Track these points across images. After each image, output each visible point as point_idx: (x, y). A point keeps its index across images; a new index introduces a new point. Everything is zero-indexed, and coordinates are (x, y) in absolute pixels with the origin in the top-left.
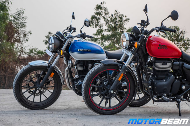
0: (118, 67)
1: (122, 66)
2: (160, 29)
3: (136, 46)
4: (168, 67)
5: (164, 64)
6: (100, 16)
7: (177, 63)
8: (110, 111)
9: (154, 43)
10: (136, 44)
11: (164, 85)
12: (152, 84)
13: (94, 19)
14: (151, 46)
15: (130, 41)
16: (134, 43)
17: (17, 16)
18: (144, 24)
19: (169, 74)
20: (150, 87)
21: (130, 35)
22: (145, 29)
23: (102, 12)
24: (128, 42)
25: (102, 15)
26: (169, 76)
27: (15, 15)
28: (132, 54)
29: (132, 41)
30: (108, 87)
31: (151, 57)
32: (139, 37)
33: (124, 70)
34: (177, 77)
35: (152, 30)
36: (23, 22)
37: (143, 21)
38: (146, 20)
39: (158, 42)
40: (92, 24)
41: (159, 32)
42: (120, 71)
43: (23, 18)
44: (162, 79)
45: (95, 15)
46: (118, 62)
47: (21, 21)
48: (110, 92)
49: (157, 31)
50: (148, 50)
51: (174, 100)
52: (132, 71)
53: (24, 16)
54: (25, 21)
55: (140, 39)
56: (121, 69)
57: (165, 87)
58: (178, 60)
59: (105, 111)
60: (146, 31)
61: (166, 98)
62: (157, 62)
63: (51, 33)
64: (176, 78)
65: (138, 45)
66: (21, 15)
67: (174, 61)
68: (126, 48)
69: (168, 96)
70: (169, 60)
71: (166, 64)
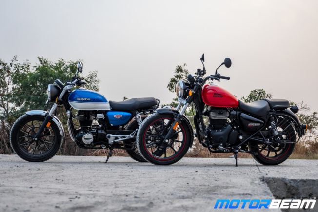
0: (173, 116)
1: (177, 115)
2: (214, 77)
3: (191, 94)
4: (224, 116)
5: (220, 113)
6: (180, 79)
7: (234, 112)
8: (165, 162)
9: (209, 91)
10: (191, 92)
11: (220, 135)
12: (209, 134)
13: (173, 83)
14: (207, 95)
15: (185, 90)
16: (188, 91)
17: (89, 79)
18: (200, 73)
19: (226, 124)
20: (206, 137)
21: (185, 83)
22: (201, 77)
23: (182, 75)
24: (183, 90)
25: (182, 78)
26: (226, 126)
27: (87, 78)
28: (187, 102)
29: (187, 89)
30: (163, 137)
31: (207, 106)
32: (194, 85)
33: (179, 119)
34: (235, 127)
35: (207, 79)
36: (96, 85)
37: (199, 70)
38: (202, 69)
39: (213, 90)
40: (172, 88)
41: (214, 80)
42: (175, 120)
43: (96, 81)
44: (218, 129)
45: (175, 78)
46: (174, 111)
47: (94, 84)
48: (165, 142)
49: (212, 79)
50: (203, 99)
51: (231, 151)
52: (188, 121)
53: (97, 79)
54: (98, 85)
55: (195, 87)
56: (176, 118)
57: (222, 137)
58: (235, 110)
59: (160, 161)
60: (202, 79)
61: (222, 147)
62: (213, 110)
63: (126, 99)
64: (233, 128)
65: (192, 93)
66: (94, 78)
67: (231, 111)
68: (181, 96)
69: (224, 146)
70: (225, 109)
71: (222, 114)
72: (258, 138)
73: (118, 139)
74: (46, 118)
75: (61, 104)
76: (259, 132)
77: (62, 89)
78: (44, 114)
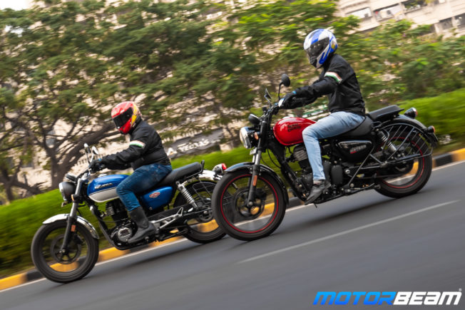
1: (252, 167)
3: (257, 137)
16: (254, 135)
21: (249, 128)
28: (258, 149)
33: (257, 171)
34: (336, 162)
55: (262, 128)
56: (252, 170)
64: (333, 164)
72: (371, 164)
73: (164, 224)
74: (68, 222)
75: (82, 203)
76: (370, 157)
77: (77, 183)
78: (65, 217)
